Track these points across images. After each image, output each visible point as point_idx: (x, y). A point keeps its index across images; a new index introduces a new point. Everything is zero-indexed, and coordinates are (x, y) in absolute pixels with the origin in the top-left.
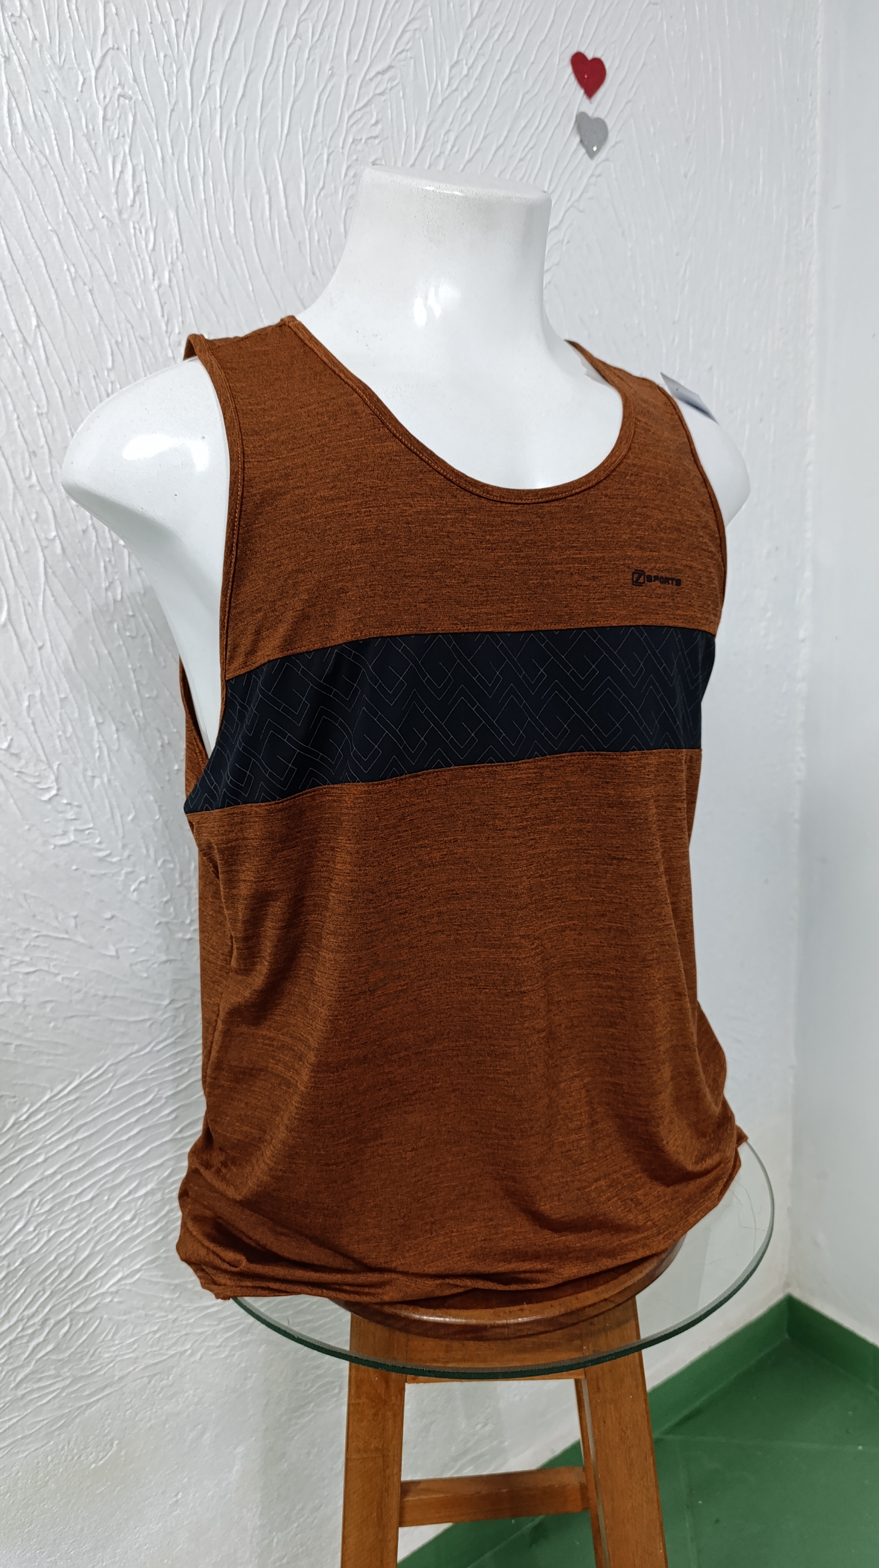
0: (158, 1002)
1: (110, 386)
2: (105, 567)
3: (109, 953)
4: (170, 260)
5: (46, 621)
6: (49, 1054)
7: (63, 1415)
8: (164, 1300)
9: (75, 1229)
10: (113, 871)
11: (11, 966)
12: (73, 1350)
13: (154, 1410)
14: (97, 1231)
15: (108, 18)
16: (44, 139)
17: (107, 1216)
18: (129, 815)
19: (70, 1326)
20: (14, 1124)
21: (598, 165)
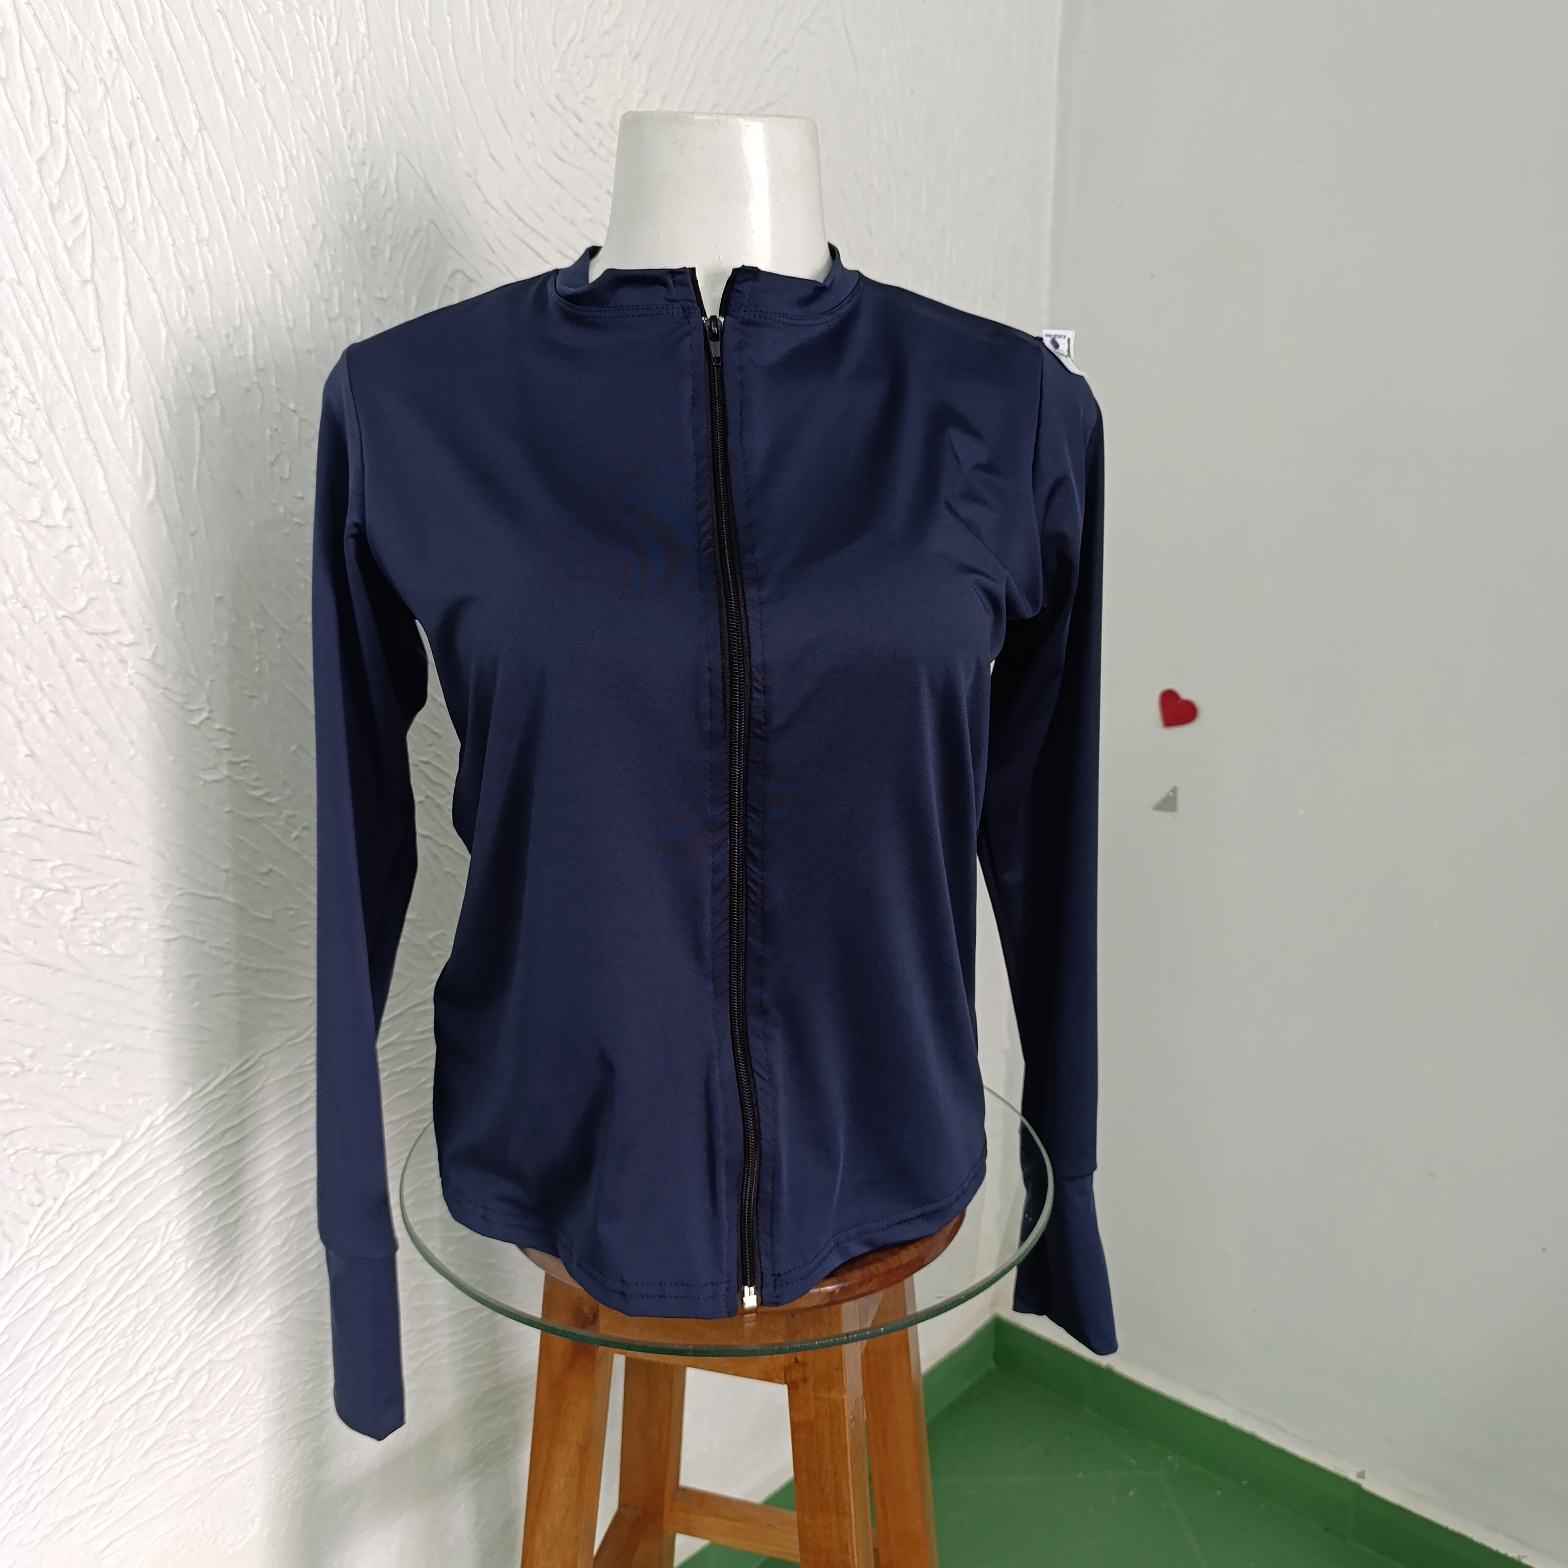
1: (282, 209)
2: (271, 437)
3: (265, 916)
4: (355, 60)
5: (201, 501)
7: (198, 1489)
10: (272, 815)
12: (210, 1408)
19: (210, 1378)
20: (149, 1128)
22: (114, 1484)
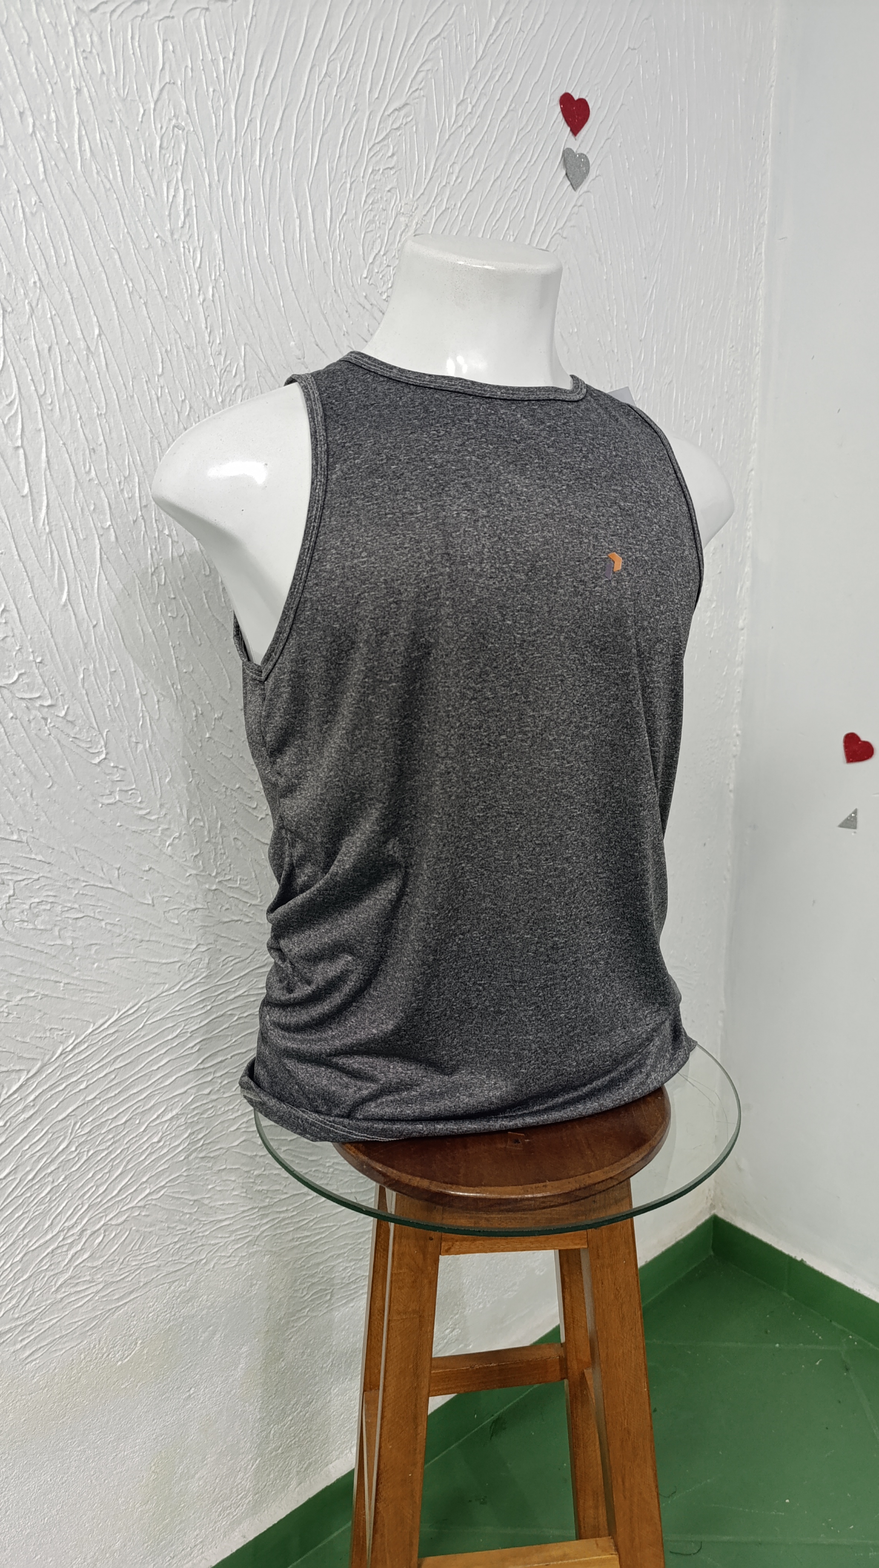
0: (187, 945)
2: (152, 554)
3: (146, 902)
4: (213, 278)
5: (101, 602)
6: (93, 992)
7: (96, 1316)
9: (111, 1149)
10: (152, 828)
11: (63, 912)
12: (105, 1258)
13: (173, 1313)
14: (131, 1150)
15: (166, 55)
16: (108, 165)
17: (138, 1138)
18: (166, 777)
19: (104, 1236)
20: (61, 1054)
21: (580, 196)
22: (34, 1311)
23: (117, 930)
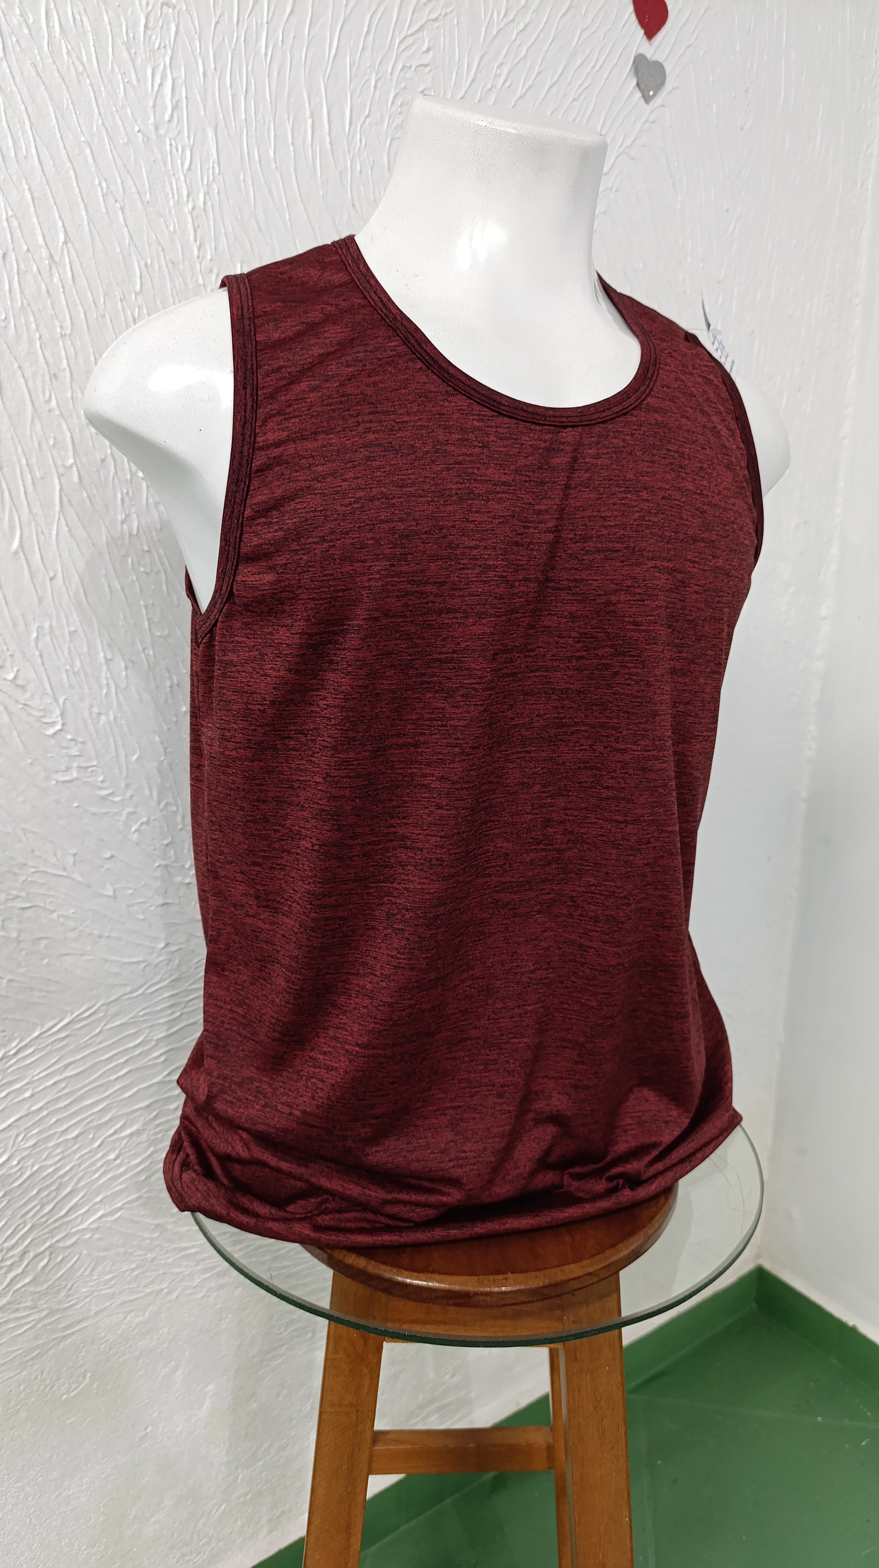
0: (153, 945)
1: (137, 310)
2: (122, 500)
3: (107, 893)
4: (205, 182)
5: (59, 552)
6: (41, 991)
7: (38, 1346)
8: (144, 1239)
9: (58, 1165)
10: (115, 811)
11: (7, 900)
12: (50, 1283)
13: (128, 1345)
14: (82, 1168)
16: (82, 45)
17: (91, 1154)
18: (133, 754)
19: (49, 1259)
21: (652, 111)
23: (71, 924)
